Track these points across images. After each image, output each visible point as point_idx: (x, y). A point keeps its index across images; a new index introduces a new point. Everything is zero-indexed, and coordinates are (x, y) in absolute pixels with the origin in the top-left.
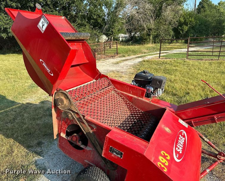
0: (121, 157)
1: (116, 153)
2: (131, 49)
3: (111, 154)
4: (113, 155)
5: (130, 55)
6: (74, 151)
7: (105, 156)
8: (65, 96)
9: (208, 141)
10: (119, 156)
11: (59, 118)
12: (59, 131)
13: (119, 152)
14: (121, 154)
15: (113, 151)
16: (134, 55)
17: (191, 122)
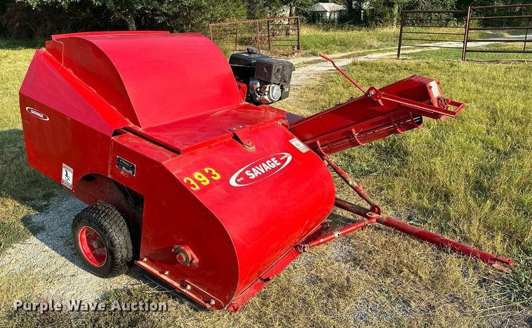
0: (133, 174)
1: (126, 168)
2: (337, 38)
3: (120, 171)
4: (122, 173)
5: (330, 52)
7: (112, 177)
9: (355, 184)
10: (131, 172)
13: (130, 164)
14: (133, 167)
15: (123, 165)
16: (341, 51)
17: (316, 143)
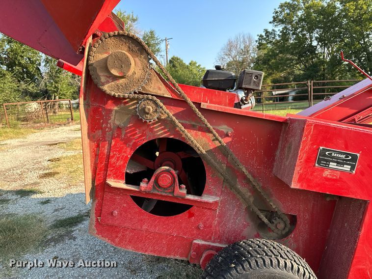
0: (353, 167)
1: (338, 163)
3: (322, 171)
4: (326, 173)
6: (155, 226)
7: (302, 186)
8: (132, 46)
10: (347, 168)
11: (99, 133)
12: (97, 177)
13: (347, 155)
14: (354, 158)
15: (329, 160)
